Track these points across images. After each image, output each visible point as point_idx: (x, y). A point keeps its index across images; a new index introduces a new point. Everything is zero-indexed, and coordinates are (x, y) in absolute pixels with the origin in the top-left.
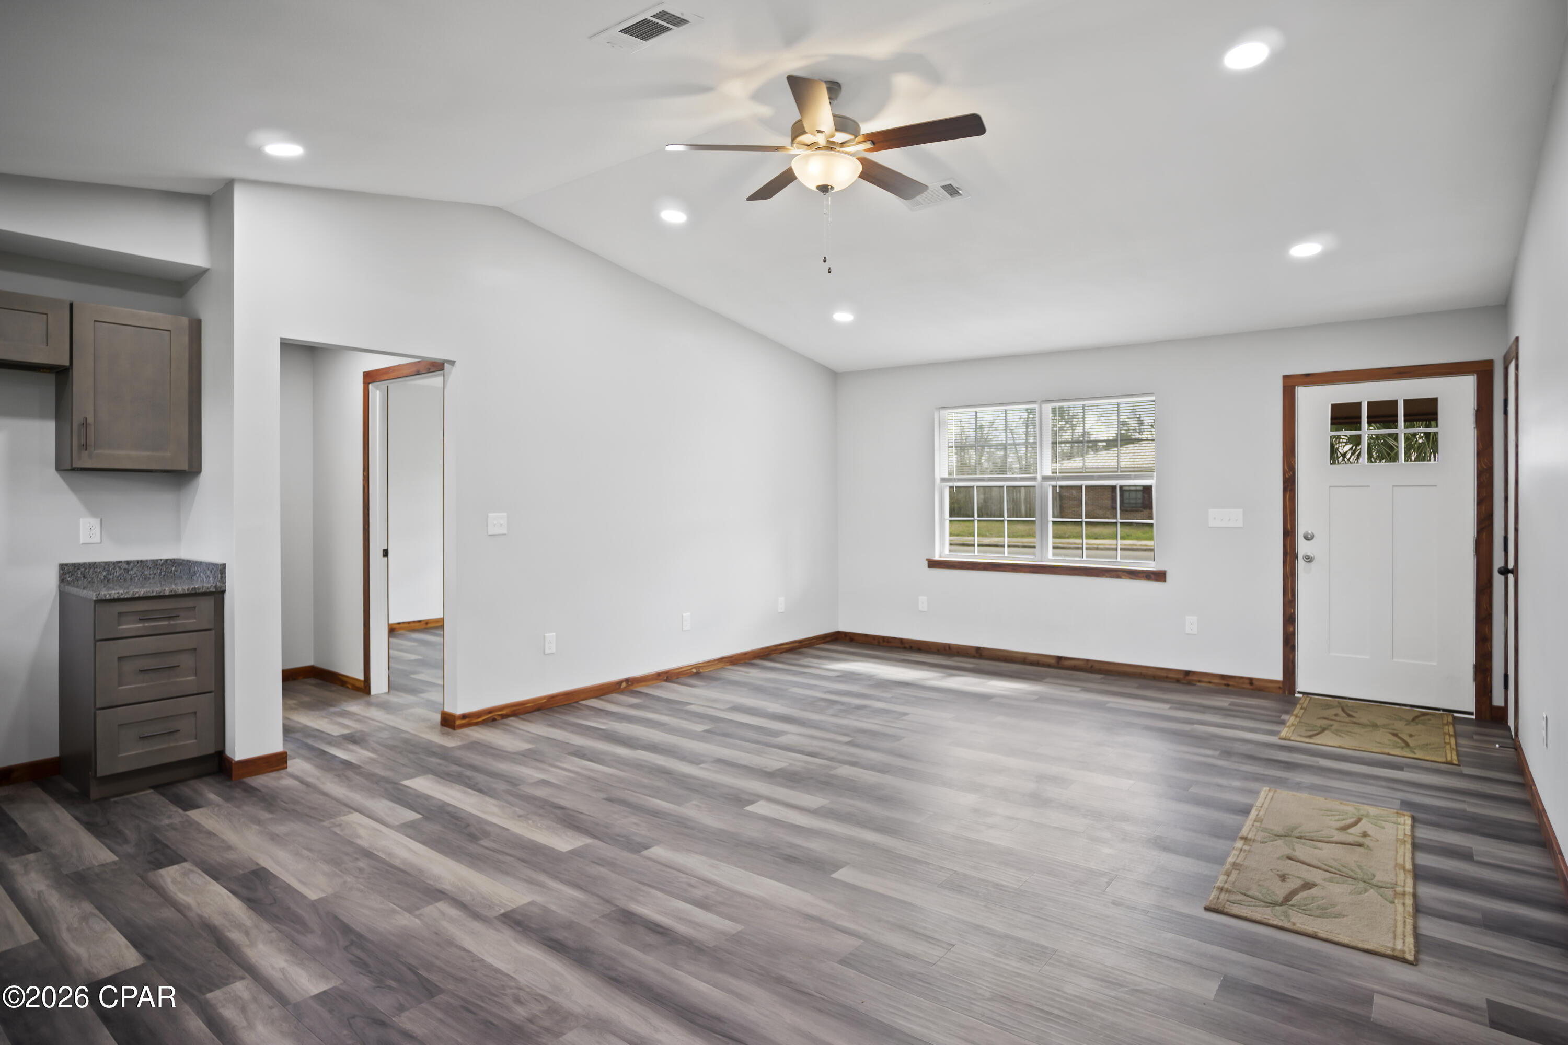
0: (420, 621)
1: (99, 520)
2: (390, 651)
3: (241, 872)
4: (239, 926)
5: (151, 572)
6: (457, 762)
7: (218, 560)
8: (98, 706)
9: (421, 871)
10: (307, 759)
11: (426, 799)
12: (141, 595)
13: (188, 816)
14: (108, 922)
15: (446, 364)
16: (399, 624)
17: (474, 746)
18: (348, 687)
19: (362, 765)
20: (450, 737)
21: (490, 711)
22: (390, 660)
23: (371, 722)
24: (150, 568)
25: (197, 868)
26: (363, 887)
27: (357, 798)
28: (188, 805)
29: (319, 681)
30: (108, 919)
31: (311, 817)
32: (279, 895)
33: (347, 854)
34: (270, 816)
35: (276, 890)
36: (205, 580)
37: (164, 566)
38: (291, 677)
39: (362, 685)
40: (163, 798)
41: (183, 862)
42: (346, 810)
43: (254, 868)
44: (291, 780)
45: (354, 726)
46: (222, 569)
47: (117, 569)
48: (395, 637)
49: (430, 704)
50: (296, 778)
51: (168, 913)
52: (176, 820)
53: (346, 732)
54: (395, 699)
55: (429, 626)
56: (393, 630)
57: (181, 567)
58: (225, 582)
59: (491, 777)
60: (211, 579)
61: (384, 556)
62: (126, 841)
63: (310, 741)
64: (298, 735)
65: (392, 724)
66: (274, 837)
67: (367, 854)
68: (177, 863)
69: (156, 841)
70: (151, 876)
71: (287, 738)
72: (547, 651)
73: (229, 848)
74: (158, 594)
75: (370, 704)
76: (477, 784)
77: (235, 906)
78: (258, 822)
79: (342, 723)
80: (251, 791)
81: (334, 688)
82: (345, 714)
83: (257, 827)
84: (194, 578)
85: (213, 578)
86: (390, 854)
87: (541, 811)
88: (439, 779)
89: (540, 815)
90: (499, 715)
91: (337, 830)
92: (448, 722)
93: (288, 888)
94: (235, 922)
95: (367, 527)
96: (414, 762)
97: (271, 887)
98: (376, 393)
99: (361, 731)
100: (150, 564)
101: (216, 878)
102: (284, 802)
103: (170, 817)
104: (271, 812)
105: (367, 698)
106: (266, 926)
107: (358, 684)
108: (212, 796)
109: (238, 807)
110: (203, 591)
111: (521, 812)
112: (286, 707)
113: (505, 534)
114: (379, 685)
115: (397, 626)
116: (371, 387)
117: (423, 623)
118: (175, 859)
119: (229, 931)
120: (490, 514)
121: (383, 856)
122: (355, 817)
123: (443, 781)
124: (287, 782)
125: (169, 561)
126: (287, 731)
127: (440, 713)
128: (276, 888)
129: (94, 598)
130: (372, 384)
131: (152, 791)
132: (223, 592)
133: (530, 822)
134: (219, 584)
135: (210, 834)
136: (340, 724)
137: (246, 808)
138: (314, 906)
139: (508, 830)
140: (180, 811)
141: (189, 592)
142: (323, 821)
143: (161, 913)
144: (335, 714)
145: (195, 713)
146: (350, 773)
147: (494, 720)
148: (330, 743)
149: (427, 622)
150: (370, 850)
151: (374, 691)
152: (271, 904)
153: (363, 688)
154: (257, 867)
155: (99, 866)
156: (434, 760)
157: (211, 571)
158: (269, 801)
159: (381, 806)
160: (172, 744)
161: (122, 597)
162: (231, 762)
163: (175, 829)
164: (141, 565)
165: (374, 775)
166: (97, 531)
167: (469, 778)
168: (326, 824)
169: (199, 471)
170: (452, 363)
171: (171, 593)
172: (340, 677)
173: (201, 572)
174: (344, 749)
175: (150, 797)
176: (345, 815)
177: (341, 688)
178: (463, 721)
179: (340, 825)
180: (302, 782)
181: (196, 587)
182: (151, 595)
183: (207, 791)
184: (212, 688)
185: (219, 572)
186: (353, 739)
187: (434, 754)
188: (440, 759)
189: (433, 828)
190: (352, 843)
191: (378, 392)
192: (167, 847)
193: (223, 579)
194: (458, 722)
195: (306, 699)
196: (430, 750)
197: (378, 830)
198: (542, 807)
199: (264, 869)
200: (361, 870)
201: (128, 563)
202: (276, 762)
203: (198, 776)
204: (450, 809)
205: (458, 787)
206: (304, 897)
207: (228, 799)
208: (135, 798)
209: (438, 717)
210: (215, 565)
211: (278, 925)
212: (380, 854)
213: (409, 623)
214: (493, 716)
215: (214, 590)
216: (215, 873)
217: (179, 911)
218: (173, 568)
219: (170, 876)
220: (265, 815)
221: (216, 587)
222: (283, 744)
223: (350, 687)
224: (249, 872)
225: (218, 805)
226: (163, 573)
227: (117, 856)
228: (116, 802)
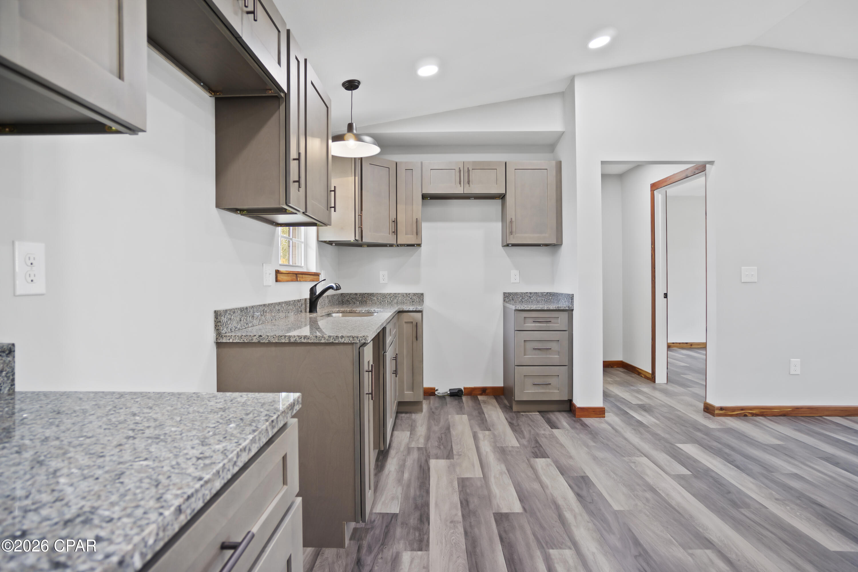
0: (687, 343)
1: (519, 271)
2: (668, 359)
3: (576, 475)
4: (572, 510)
5: (541, 299)
6: (717, 440)
7: (570, 292)
8: (515, 364)
9: (691, 517)
10: (617, 415)
11: (694, 462)
12: (534, 309)
13: (552, 431)
14: (510, 479)
15: (707, 166)
16: (673, 343)
17: (730, 431)
18: (642, 376)
19: (650, 426)
20: (711, 421)
21: (742, 409)
22: (668, 364)
23: (655, 399)
24: (540, 297)
25: (554, 464)
26: (649, 513)
27: (646, 447)
28: (553, 426)
29: (626, 371)
30: (511, 478)
31: (617, 452)
32: (595, 498)
33: (638, 485)
34: (594, 444)
35: (594, 494)
36: (564, 303)
37: (546, 296)
38: (608, 365)
39: (650, 376)
40: (542, 418)
41: (547, 458)
42: (639, 453)
43: (583, 475)
44: (607, 425)
45: (646, 401)
46: (571, 297)
47: (526, 296)
48: (671, 351)
49: (695, 396)
50: (610, 425)
51: (536, 486)
52: (547, 433)
53: (640, 403)
54: (671, 388)
55: (693, 347)
56: (670, 347)
57: (554, 297)
58: (573, 305)
59: (746, 459)
60: (567, 302)
61: (665, 298)
62: (524, 437)
63: (618, 404)
64: (612, 399)
65: (669, 403)
66: (595, 458)
67: (653, 490)
68: (545, 458)
69: (537, 442)
70: (533, 460)
71: (606, 400)
72: (792, 372)
73: (571, 457)
74: (541, 309)
75: (655, 388)
76: (735, 461)
77: (571, 495)
78: (588, 446)
79: (638, 397)
80: (584, 426)
81: (634, 375)
82: (639, 392)
83: (586, 449)
84: (559, 302)
85: (568, 302)
86: (667, 495)
87: (798, 502)
88: (704, 450)
89: (797, 505)
90: (749, 413)
91: (632, 465)
92: (709, 409)
93: (600, 495)
94: (569, 506)
95: (654, 279)
96: (685, 433)
97: (591, 491)
98: (659, 196)
99: (650, 404)
100: (540, 295)
101: (562, 474)
102: (602, 438)
103: (544, 430)
104: (594, 442)
105: (653, 384)
106: (586, 517)
107: (647, 375)
108: (565, 424)
109: (578, 434)
110: (563, 309)
111: (777, 496)
112: (605, 382)
113: (756, 282)
114: (661, 377)
115: (672, 344)
116: (655, 192)
117: (689, 344)
118: (544, 455)
119: (566, 511)
120: (742, 267)
121: (663, 495)
122: (644, 460)
123: (707, 451)
124: (605, 426)
125: (548, 294)
126: (606, 395)
127: (703, 402)
128: (594, 492)
129: (514, 309)
130: (656, 190)
131: (538, 413)
132: (573, 310)
133: (788, 508)
134: (570, 306)
135: (562, 446)
136: (636, 397)
137: (581, 435)
138: (616, 513)
139: (767, 508)
140: (549, 428)
141: (556, 309)
142: (624, 457)
143: (534, 484)
144: (634, 390)
145: (559, 376)
146: (642, 430)
147: (745, 416)
148: (630, 408)
149: (692, 344)
150: (654, 487)
151: (657, 381)
152: (590, 503)
153: (652, 378)
154: (584, 475)
155: (511, 447)
156: (699, 434)
157: (567, 299)
158: (594, 434)
159: (663, 458)
160: (547, 391)
161: (525, 309)
162: (575, 407)
163: (546, 438)
164: (536, 295)
165: (657, 435)
166: (518, 277)
167: (728, 455)
168: (626, 459)
169: (561, 244)
170: (712, 163)
171: (547, 309)
172: (637, 369)
173: (562, 299)
174: (639, 414)
175: (537, 416)
176: (638, 457)
177: (638, 376)
178: (721, 412)
179: (634, 463)
180: (613, 428)
181: (559, 306)
182: (538, 309)
183: (563, 420)
184: (567, 364)
185: (570, 299)
186: (644, 408)
187: (699, 430)
188: (704, 434)
189: (700, 485)
190: (642, 478)
191: (660, 195)
192: (541, 446)
193: (572, 302)
194: (717, 412)
195: (618, 379)
196: (696, 427)
197: (660, 475)
198: (798, 498)
199: (587, 476)
200: (647, 500)
201: (531, 293)
202: (599, 412)
203: (559, 411)
204: (713, 474)
205: (719, 459)
206: (610, 506)
207: (573, 428)
208: (531, 415)
209: (702, 406)
210: (569, 295)
211: (593, 519)
212: (660, 492)
213: (680, 343)
214: (744, 413)
215: (568, 309)
216: (563, 471)
217: (542, 487)
218: (550, 297)
219: (540, 463)
220: (592, 443)
221: (569, 307)
222: (603, 402)
223: (643, 376)
224: (580, 476)
225: (568, 430)
226: (546, 300)
227: (520, 444)
228: (522, 415)
